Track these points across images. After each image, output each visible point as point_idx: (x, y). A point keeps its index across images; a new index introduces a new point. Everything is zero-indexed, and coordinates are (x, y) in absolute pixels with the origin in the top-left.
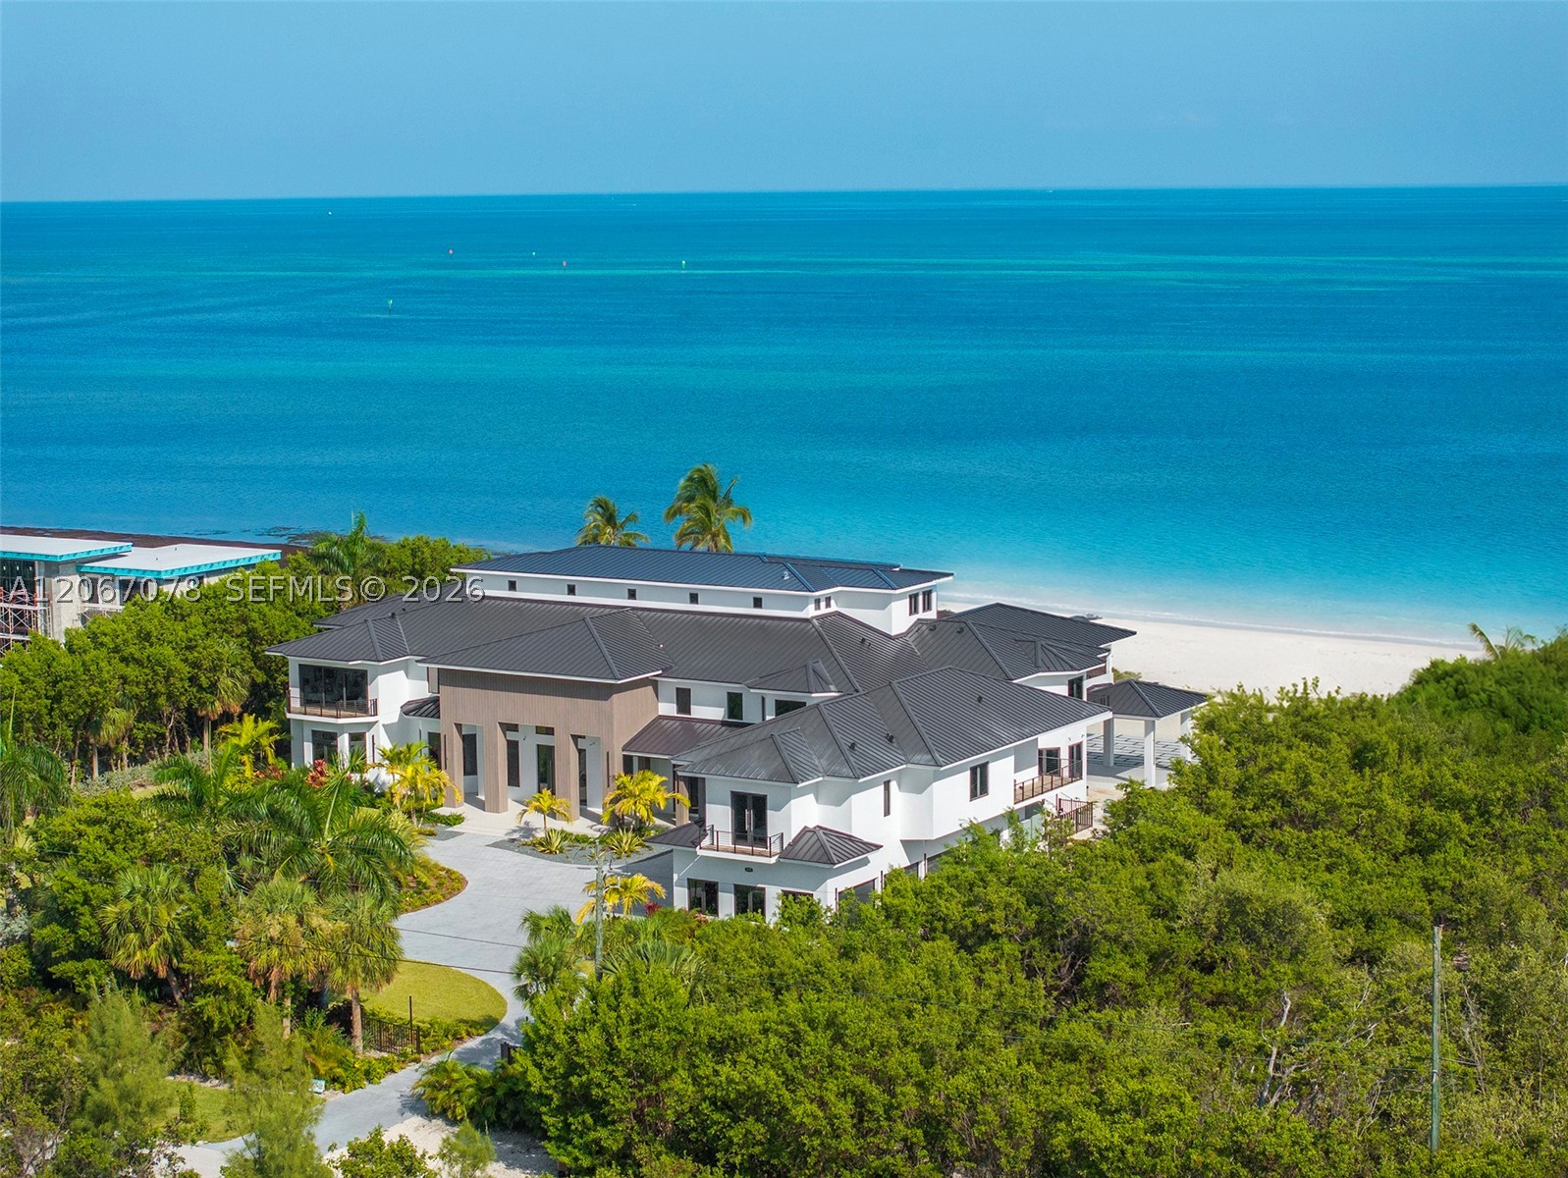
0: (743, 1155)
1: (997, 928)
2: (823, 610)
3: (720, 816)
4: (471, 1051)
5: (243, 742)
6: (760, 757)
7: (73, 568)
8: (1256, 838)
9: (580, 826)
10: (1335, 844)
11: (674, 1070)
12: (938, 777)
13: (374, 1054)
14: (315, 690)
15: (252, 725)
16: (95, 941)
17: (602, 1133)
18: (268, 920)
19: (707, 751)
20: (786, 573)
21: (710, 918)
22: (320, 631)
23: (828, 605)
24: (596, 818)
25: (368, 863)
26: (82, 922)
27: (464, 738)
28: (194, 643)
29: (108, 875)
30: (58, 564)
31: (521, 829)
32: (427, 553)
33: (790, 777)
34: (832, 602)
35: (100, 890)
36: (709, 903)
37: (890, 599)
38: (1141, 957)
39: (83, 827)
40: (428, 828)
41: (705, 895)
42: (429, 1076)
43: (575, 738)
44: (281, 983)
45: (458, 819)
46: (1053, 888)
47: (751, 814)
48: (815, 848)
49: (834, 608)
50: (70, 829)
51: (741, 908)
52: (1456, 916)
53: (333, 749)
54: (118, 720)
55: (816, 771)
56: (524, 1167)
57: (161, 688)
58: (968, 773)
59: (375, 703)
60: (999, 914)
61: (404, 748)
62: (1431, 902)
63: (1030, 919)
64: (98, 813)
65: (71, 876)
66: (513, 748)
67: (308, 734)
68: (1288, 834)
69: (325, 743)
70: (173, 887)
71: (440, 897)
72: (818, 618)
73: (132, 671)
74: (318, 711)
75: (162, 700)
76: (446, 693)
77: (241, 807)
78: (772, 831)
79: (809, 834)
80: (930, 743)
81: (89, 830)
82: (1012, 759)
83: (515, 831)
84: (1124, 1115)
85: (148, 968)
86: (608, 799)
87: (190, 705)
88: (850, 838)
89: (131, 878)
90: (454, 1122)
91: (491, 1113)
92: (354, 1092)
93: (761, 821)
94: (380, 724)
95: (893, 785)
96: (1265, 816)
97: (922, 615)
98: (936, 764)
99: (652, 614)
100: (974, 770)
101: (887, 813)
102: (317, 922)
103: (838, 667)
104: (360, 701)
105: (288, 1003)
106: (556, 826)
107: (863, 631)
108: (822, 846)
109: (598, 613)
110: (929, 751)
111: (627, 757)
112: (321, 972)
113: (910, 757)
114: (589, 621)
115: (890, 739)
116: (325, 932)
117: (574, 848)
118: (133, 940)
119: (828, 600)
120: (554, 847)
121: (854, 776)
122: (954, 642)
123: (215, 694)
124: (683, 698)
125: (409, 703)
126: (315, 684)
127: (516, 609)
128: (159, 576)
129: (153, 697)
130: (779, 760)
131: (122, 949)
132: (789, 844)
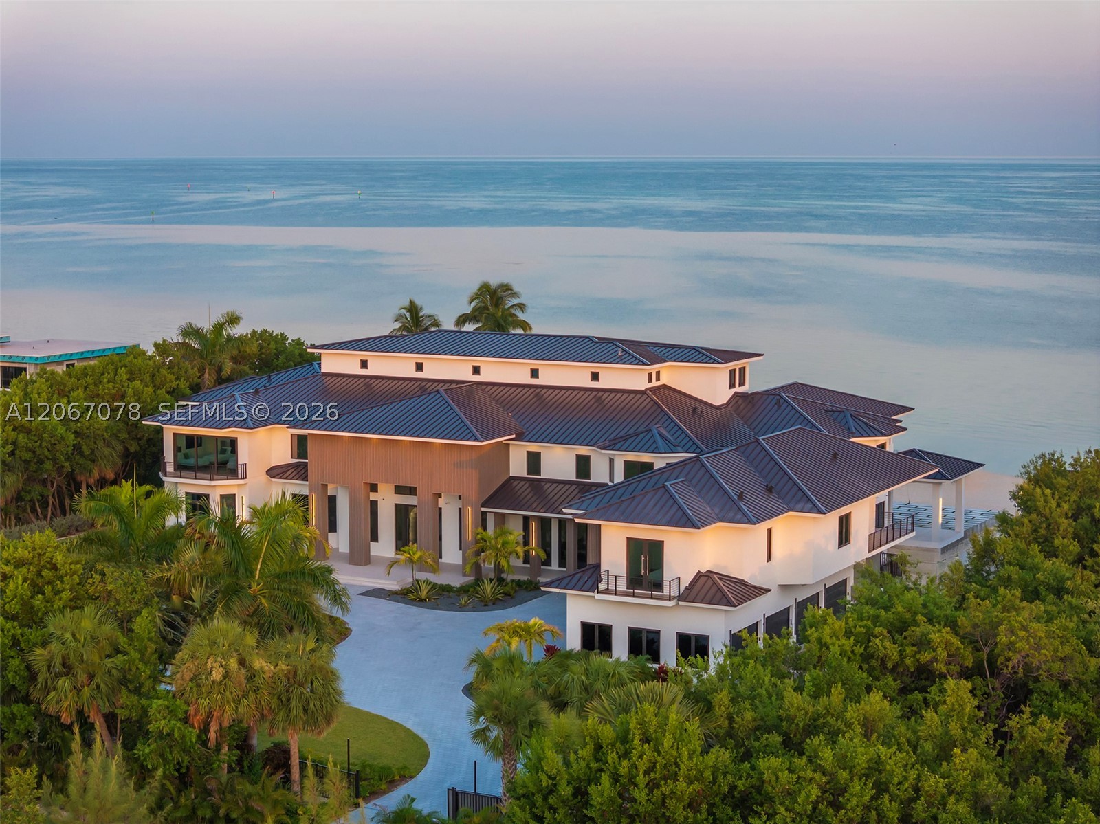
2: (655, 382)
6: (656, 505)
27: (330, 499)
34: (662, 376)
41: (598, 638)
43: (436, 496)
44: (221, 727)
47: (646, 558)
48: (713, 591)
49: (663, 381)
55: (713, 519)
58: (837, 523)
59: (244, 467)
66: (373, 507)
72: (651, 389)
74: (190, 475)
76: (315, 456)
78: (669, 576)
80: (808, 492)
88: (741, 582)
97: (738, 389)
98: (820, 512)
99: (496, 388)
100: (841, 519)
101: (769, 559)
102: (259, 663)
103: (680, 432)
104: (229, 465)
105: (225, 749)
106: (422, 576)
107: (691, 401)
108: (720, 589)
109: (445, 387)
110: (810, 500)
111: (484, 513)
112: (262, 716)
113: (791, 505)
114: (443, 393)
115: (770, 490)
116: (266, 676)
117: (442, 597)
118: (64, 684)
119: (658, 373)
120: (424, 595)
121: (750, 522)
122: (773, 412)
123: (94, 461)
124: (534, 461)
125: (273, 468)
126: (188, 451)
127: (368, 386)
128: (37, 361)
129: (41, 462)
130: (675, 507)
131: (52, 694)
132: (686, 588)
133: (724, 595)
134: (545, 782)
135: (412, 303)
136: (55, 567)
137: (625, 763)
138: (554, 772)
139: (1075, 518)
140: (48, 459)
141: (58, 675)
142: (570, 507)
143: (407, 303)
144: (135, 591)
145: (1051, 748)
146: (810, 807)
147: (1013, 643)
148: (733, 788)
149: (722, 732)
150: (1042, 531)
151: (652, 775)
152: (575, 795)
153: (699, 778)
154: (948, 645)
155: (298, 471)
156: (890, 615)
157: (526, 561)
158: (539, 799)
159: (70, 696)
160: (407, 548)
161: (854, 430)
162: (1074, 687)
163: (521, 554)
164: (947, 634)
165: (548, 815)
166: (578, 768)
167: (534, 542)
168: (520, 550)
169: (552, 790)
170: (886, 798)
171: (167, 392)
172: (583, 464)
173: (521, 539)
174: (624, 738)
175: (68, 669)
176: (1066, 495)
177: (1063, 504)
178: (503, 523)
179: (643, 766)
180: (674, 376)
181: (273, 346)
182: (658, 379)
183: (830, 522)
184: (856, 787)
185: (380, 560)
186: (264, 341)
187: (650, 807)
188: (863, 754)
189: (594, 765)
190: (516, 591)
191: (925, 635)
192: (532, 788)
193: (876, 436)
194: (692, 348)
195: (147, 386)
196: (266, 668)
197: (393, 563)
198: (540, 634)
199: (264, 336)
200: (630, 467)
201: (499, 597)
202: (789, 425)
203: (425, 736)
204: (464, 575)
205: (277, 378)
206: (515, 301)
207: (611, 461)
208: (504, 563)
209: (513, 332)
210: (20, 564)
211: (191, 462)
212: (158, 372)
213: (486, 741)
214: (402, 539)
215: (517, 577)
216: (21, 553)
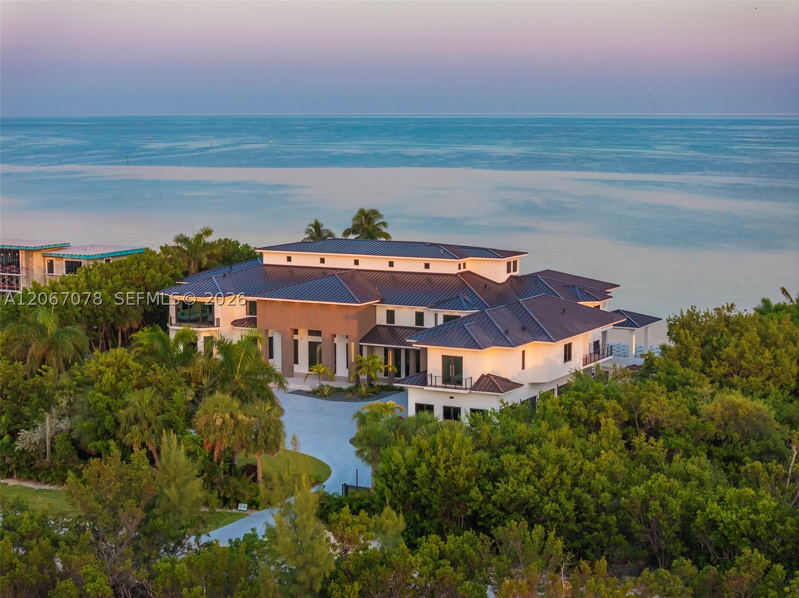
2: (462, 270)
6: (458, 336)
7: (40, 254)
18: (214, 416)
20: (441, 250)
29: (119, 393)
30: (32, 251)
33: (478, 346)
34: (466, 266)
35: (116, 402)
47: (453, 366)
48: (490, 385)
49: (467, 269)
51: (447, 417)
55: (489, 344)
58: (563, 348)
59: (218, 319)
66: (295, 343)
72: (460, 274)
74: (186, 324)
78: (465, 377)
79: (486, 378)
88: (507, 380)
94: (220, 332)
95: (526, 353)
97: (512, 273)
98: (552, 341)
99: (368, 273)
100: (565, 346)
101: (523, 368)
102: (241, 417)
103: (476, 298)
104: (209, 319)
105: (222, 463)
106: (324, 383)
107: (484, 281)
108: (494, 384)
109: (338, 272)
110: (546, 334)
111: (361, 346)
112: (243, 445)
113: (536, 337)
114: (337, 276)
115: (524, 329)
116: (245, 423)
117: (336, 394)
118: (135, 428)
119: (464, 264)
120: (326, 393)
121: (511, 346)
122: (532, 286)
123: (126, 317)
124: (391, 315)
125: (235, 321)
126: (183, 311)
127: (291, 272)
128: (89, 258)
129: (96, 317)
130: (469, 338)
131: (129, 434)
132: (475, 383)
133: (496, 387)
134: (393, 467)
135: (316, 222)
136: (127, 367)
137: (434, 457)
138: (398, 462)
139: (702, 346)
140: (101, 315)
141: (131, 424)
142: (410, 338)
143: (313, 222)
144: (172, 379)
145: (655, 454)
146: (526, 477)
147: (649, 408)
148: (489, 470)
149: (485, 445)
150: (683, 354)
151: (448, 463)
152: (408, 475)
153: (471, 465)
154: (614, 409)
155: (251, 322)
156: (586, 395)
157: (386, 375)
158: (390, 477)
159: (138, 435)
160: (316, 366)
161: (580, 297)
162: (683, 432)
163: (383, 370)
164: (614, 403)
165: (394, 484)
166: (410, 461)
167: (390, 363)
168: (383, 367)
169: (397, 472)
170: (565, 473)
171: (170, 276)
172: (420, 317)
173: (383, 361)
174: (434, 446)
175: (137, 421)
176: (699, 334)
177: (696, 339)
178: (372, 352)
179: (443, 458)
180: (474, 265)
181: (231, 248)
182: (464, 267)
183: (559, 347)
184: (550, 467)
185: (299, 375)
186: (226, 245)
187: (446, 479)
188: (554, 452)
189: (418, 459)
190: (380, 392)
191: (602, 404)
192: (387, 471)
193: (593, 301)
194: (485, 249)
195: (158, 272)
196: (245, 419)
197: (307, 375)
198: (393, 409)
199: (226, 243)
200: (447, 318)
201: (370, 394)
202: (539, 292)
203: (328, 463)
204: (350, 382)
205: (236, 268)
206: (381, 220)
207: (436, 315)
208: (373, 375)
209: (379, 240)
210: (108, 365)
211: (186, 317)
212: (164, 264)
213: (362, 456)
214: (312, 362)
215: (380, 384)
216: (109, 359)
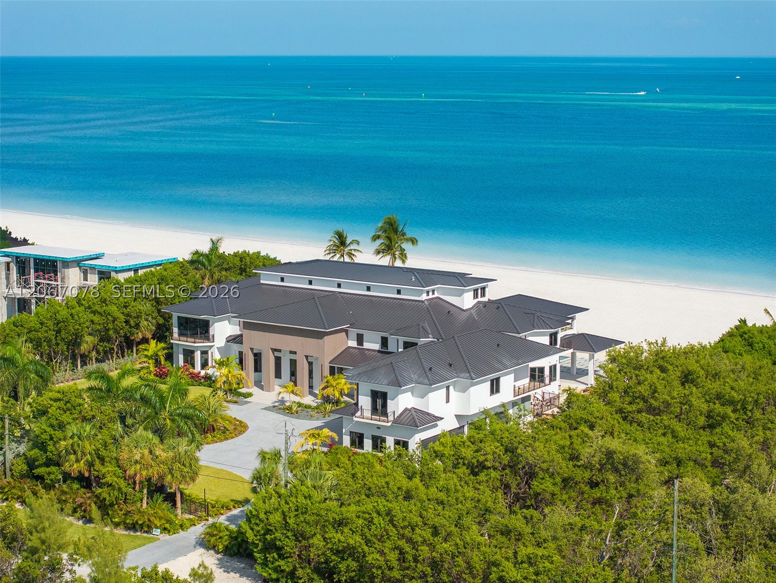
0: (346, 576)
1: (488, 464)
2: (431, 296)
3: (365, 402)
4: (234, 516)
5: (150, 353)
6: (385, 373)
7: (76, 264)
8: (629, 418)
9: (308, 400)
10: (666, 423)
11: (315, 534)
12: (473, 385)
13: (187, 516)
14: (186, 329)
15: (155, 345)
16: (55, 458)
17: (281, 563)
18: (135, 451)
19: (361, 369)
20: (413, 277)
21: (359, 450)
22: (191, 298)
23: (433, 294)
24: (315, 395)
25: (187, 424)
26: (49, 448)
27: (255, 355)
28: (127, 304)
29: (61, 426)
30: (69, 262)
31: (279, 401)
32: (248, 260)
33: (398, 384)
34: (436, 292)
35: (58, 434)
36: (359, 444)
37: (463, 292)
38: (558, 480)
39: (52, 402)
40: (235, 399)
41: (358, 440)
42: (208, 529)
43: (307, 357)
44: (141, 481)
45: (250, 395)
46: (517, 445)
47: (380, 400)
48: (409, 419)
49: (436, 295)
50: (46, 403)
51: (375, 446)
52: (723, 461)
53: (193, 358)
54: (88, 342)
55: (411, 381)
56: (248, 576)
57: (110, 326)
58: (489, 383)
59: (213, 336)
60: (490, 457)
61: (225, 359)
62: (711, 454)
63: (506, 459)
64: (59, 396)
65: (44, 427)
66: (278, 360)
67: (181, 351)
68: (644, 417)
69: (189, 354)
70: (92, 433)
71: (233, 435)
72: (427, 300)
73: (96, 318)
74: (185, 339)
75: (111, 332)
76: (246, 333)
77: (128, 394)
78: (390, 409)
79: (408, 412)
80: (469, 367)
81: (54, 404)
82: (512, 375)
83: (276, 402)
84: (524, 565)
85: (80, 472)
86: (321, 387)
87: (126, 334)
88: (428, 414)
89: (73, 429)
90: (217, 552)
91: (235, 549)
92: (174, 535)
93: (384, 405)
94: (216, 346)
95: (451, 388)
96: (634, 407)
97: (480, 299)
98: (471, 379)
99: (349, 295)
100: (492, 380)
101: (447, 402)
102: (159, 453)
103: (434, 326)
104: (206, 335)
108: (413, 417)
110: (469, 372)
111: (331, 367)
113: (459, 374)
114: (316, 299)
115: (450, 366)
116: (162, 458)
117: (303, 411)
119: (433, 291)
120: (293, 411)
121: (430, 384)
124: (360, 339)
125: (229, 337)
128: (116, 269)
130: (394, 375)
132: (398, 417)
133: (415, 421)
161: (535, 325)
172: (385, 342)
175: (74, 452)
207: (398, 341)
